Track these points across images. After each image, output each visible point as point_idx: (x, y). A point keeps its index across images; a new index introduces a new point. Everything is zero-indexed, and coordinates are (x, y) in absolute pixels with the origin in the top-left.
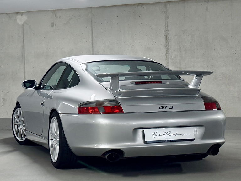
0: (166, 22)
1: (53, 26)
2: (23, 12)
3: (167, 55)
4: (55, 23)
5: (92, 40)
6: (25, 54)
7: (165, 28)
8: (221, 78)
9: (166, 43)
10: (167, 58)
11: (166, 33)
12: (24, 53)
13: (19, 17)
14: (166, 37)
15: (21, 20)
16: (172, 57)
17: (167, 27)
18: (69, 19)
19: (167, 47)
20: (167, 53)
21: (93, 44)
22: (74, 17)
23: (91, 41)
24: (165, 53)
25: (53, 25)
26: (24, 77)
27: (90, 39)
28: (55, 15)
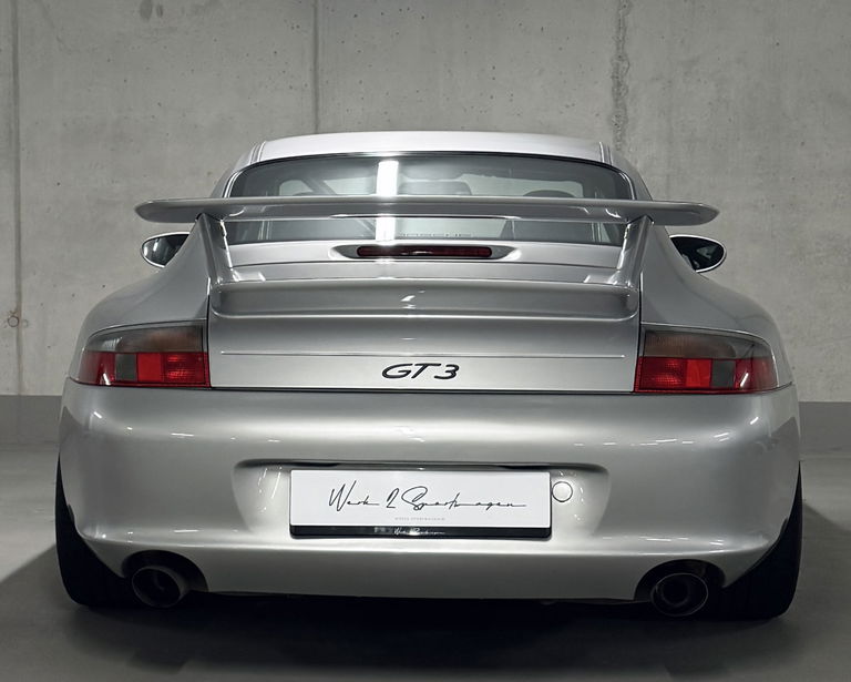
0: (621, 26)
1: (146, 14)
6: (22, 128)
7: (615, 48)
8: (820, 255)
9: (617, 106)
11: (617, 69)
12: (17, 124)
14: (619, 85)
17: (621, 43)
19: (620, 124)
26: (13, 224)
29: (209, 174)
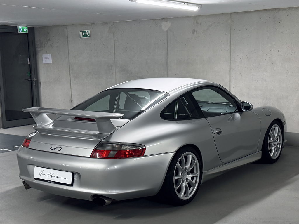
1: (193, 33)
2: (167, 18)
4: (196, 30)
5: (230, 48)
6: (169, 61)
13: (164, 24)
15: (165, 26)
18: (209, 26)
21: (231, 53)
22: (214, 23)
23: (229, 50)
25: (194, 31)
28: (196, 22)
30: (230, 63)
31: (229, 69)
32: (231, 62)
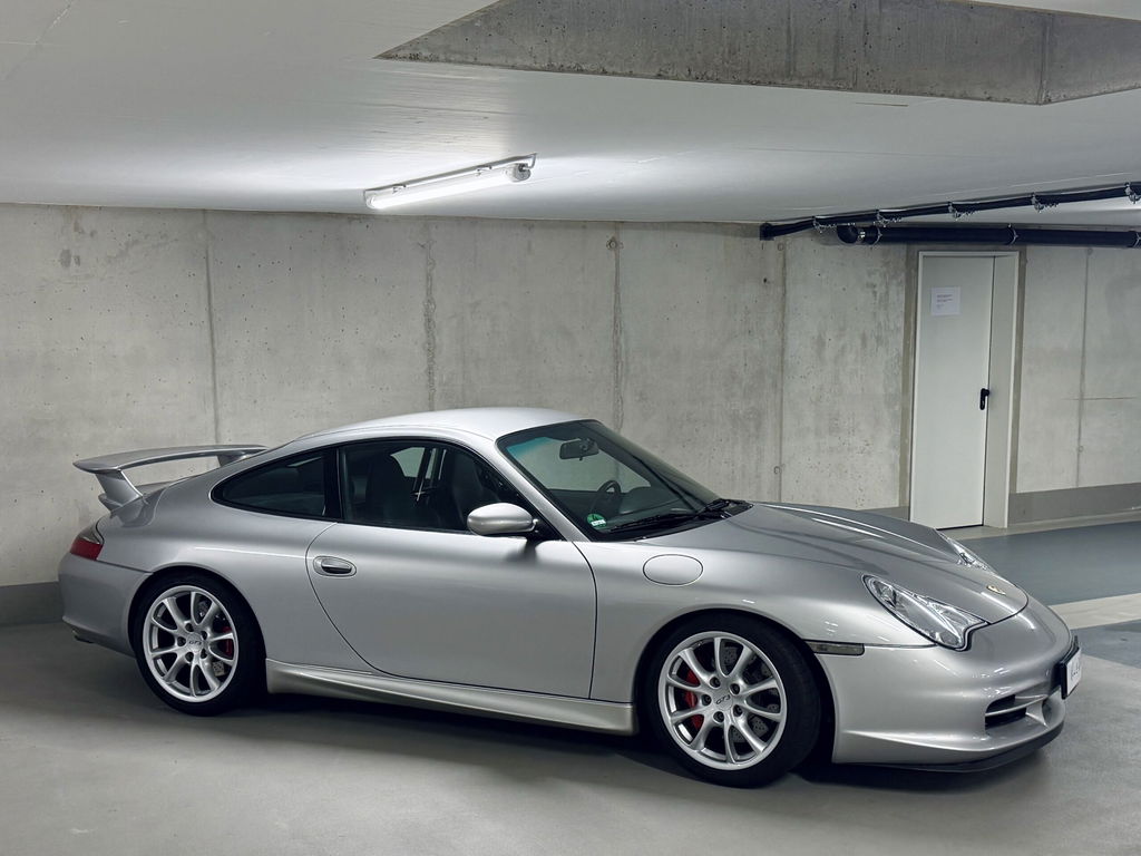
0: (429, 278)
1: (66, 262)
3: (430, 372)
4: (73, 253)
5: (211, 320)
7: (425, 295)
9: (428, 337)
10: (431, 380)
11: (427, 309)
14: (429, 320)
16: (444, 378)
17: (429, 291)
18: (127, 244)
19: (431, 350)
20: (430, 368)
21: (212, 334)
22: (146, 237)
23: (206, 324)
24: (426, 367)
25: (66, 259)
27: (204, 316)
28: (72, 226)
29: (128, 395)
30: (214, 363)
31: (210, 384)
32: (217, 361)
